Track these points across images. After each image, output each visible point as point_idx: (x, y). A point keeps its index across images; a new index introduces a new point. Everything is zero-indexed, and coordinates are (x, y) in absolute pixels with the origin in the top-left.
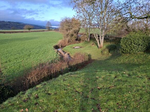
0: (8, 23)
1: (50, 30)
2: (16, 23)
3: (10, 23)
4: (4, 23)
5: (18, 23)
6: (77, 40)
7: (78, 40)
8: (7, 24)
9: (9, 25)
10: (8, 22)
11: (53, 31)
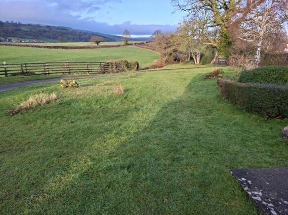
0: (47, 29)
1: (129, 44)
2: (60, 29)
3: (50, 29)
4: (40, 28)
5: (64, 29)
6: (175, 60)
7: (177, 60)
8: (45, 31)
9: (49, 32)
10: (47, 27)
11: (133, 46)
